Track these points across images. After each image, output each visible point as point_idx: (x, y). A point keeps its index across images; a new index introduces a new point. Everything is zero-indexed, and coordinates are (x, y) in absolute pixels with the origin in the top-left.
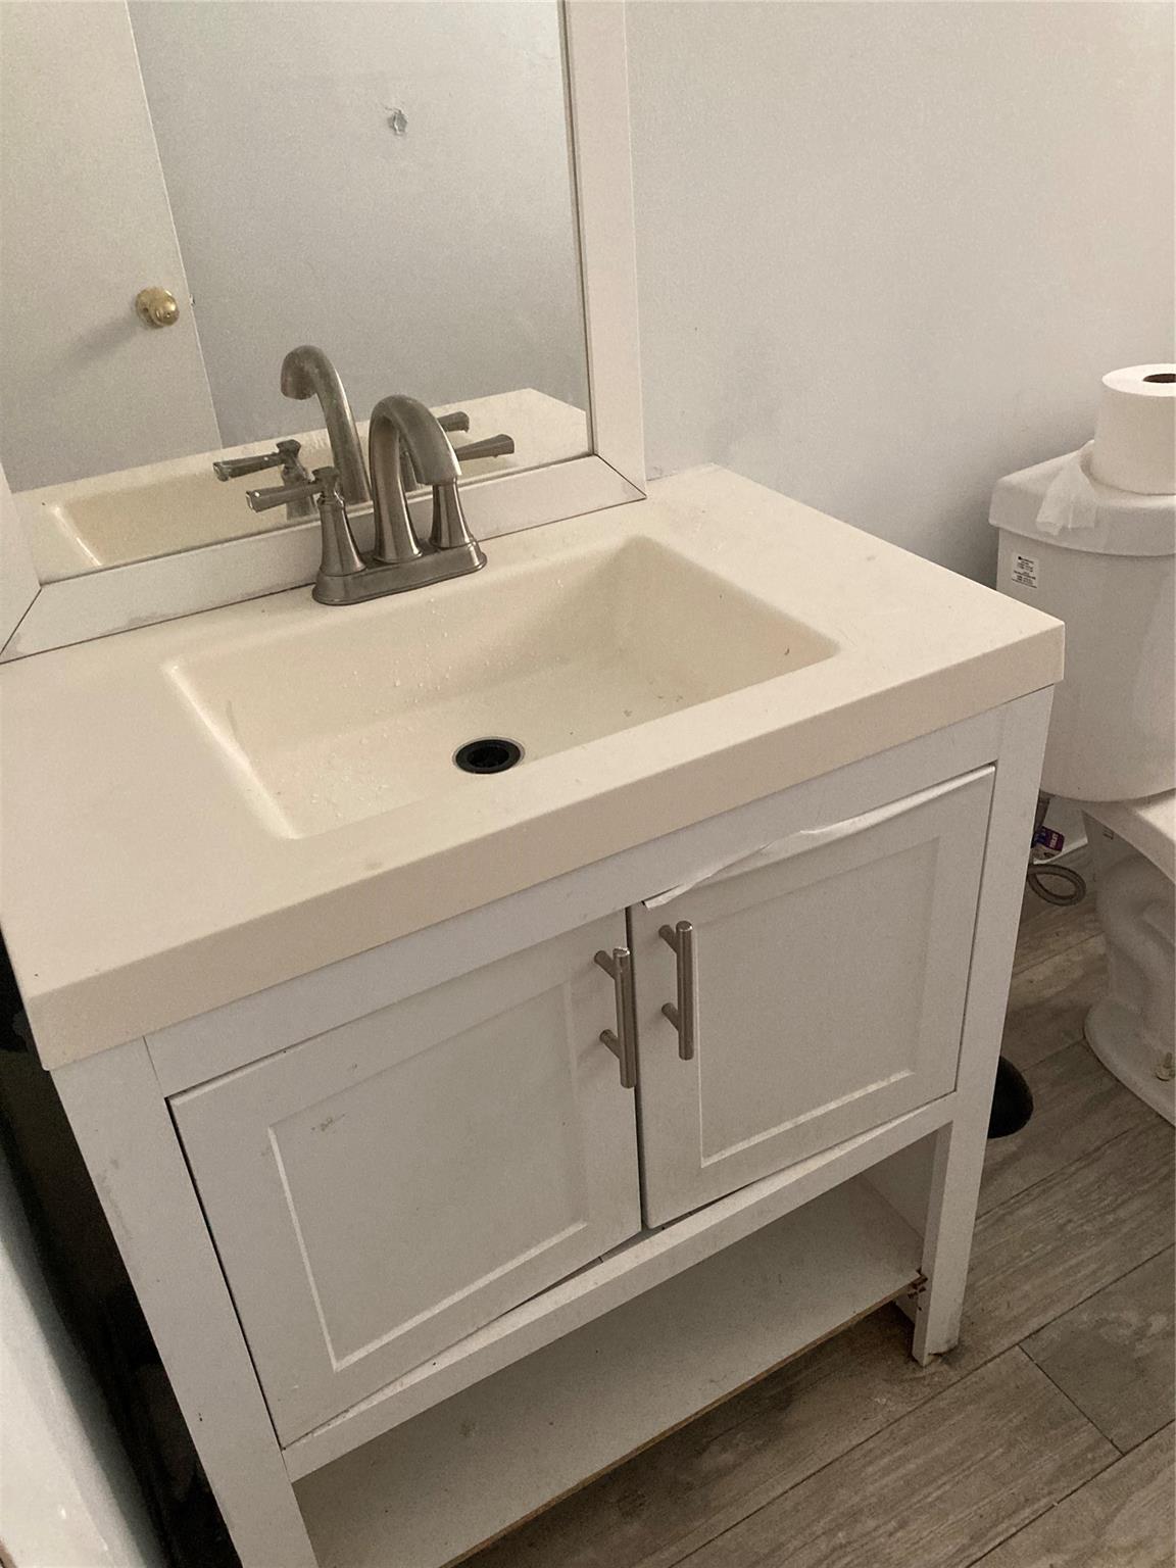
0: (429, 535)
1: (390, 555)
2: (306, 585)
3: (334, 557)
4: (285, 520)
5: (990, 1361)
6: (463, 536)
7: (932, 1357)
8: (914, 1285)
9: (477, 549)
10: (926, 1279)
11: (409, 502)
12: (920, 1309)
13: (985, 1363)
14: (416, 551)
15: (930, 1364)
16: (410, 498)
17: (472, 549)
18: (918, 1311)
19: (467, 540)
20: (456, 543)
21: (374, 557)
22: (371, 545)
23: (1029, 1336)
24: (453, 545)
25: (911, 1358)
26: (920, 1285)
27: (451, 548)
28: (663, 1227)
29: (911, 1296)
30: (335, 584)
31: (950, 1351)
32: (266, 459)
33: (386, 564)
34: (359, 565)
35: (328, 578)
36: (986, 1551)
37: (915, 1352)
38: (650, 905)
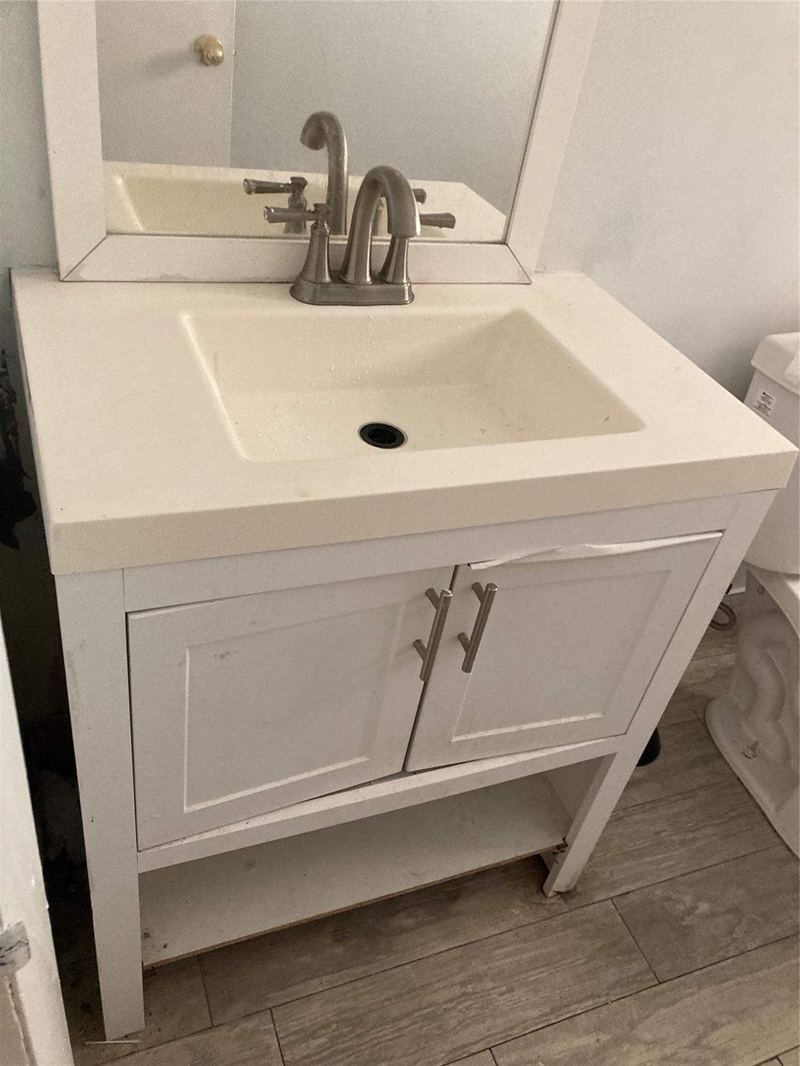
0: (380, 270)
1: (350, 278)
2: (287, 283)
3: (312, 267)
4: (281, 233)
5: (591, 904)
6: (403, 277)
7: (555, 893)
8: (558, 847)
9: (410, 288)
10: (567, 845)
11: (373, 243)
12: (557, 863)
13: (588, 905)
14: (368, 279)
15: (553, 897)
16: (376, 240)
17: (407, 288)
18: (555, 863)
19: (405, 281)
20: (397, 280)
21: (339, 276)
22: (339, 267)
23: (620, 895)
24: (395, 282)
25: (541, 890)
26: (562, 848)
27: (392, 283)
28: (415, 773)
29: (554, 853)
30: (308, 288)
31: (568, 892)
32: (282, 186)
33: (345, 283)
34: (327, 279)
35: (305, 282)
36: (559, 1020)
37: (545, 887)
38: (473, 567)
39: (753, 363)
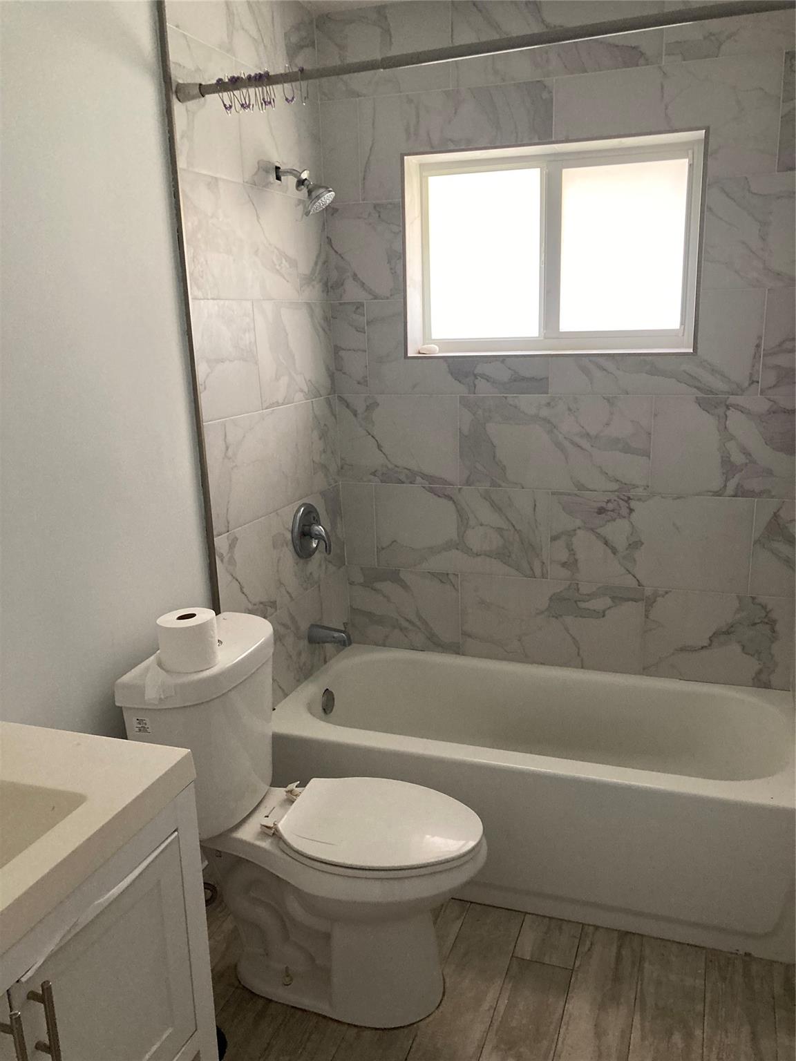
38: (23, 980)
39: (117, 704)
